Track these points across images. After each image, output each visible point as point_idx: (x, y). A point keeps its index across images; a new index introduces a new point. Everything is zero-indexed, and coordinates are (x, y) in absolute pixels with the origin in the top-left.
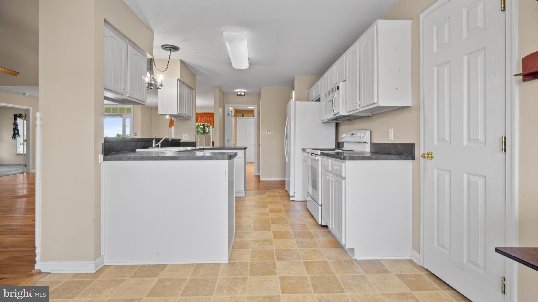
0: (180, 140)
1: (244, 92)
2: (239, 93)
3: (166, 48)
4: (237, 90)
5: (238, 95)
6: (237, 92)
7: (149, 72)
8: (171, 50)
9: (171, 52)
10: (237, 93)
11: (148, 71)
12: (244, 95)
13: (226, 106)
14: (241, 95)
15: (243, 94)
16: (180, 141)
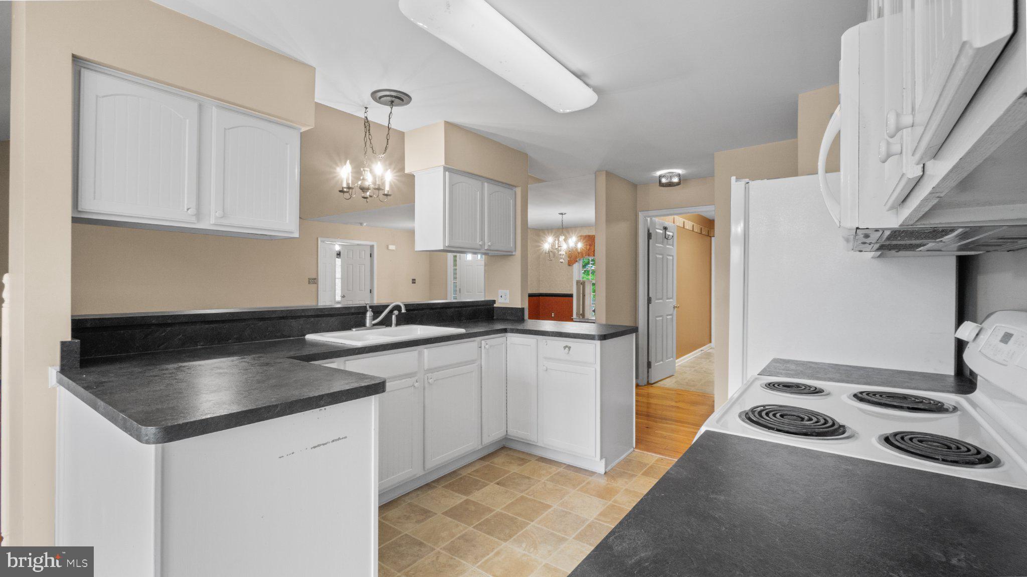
0: (494, 302)
1: (679, 175)
2: (664, 180)
3: (380, 98)
4: (659, 173)
5: (661, 185)
6: (660, 177)
7: (351, 163)
8: (392, 102)
9: (392, 108)
10: (660, 181)
11: (348, 161)
12: (678, 184)
13: (641, 215)
14: (670, 185)
15: (675, 180)
16: (495, 305)
